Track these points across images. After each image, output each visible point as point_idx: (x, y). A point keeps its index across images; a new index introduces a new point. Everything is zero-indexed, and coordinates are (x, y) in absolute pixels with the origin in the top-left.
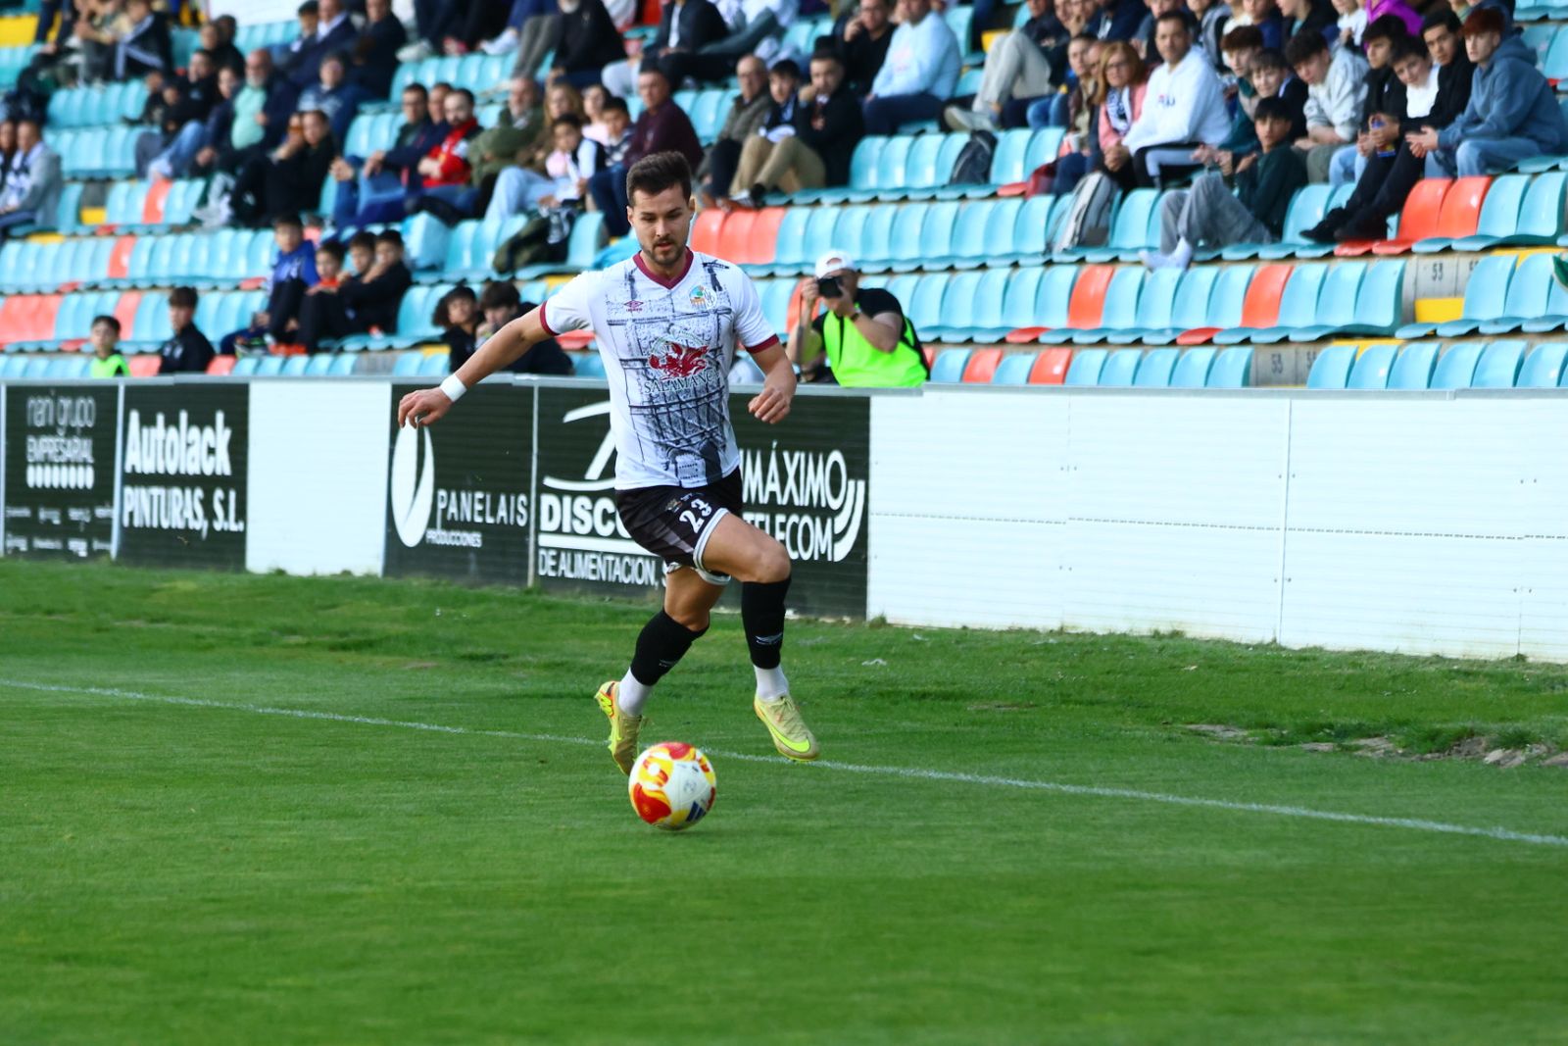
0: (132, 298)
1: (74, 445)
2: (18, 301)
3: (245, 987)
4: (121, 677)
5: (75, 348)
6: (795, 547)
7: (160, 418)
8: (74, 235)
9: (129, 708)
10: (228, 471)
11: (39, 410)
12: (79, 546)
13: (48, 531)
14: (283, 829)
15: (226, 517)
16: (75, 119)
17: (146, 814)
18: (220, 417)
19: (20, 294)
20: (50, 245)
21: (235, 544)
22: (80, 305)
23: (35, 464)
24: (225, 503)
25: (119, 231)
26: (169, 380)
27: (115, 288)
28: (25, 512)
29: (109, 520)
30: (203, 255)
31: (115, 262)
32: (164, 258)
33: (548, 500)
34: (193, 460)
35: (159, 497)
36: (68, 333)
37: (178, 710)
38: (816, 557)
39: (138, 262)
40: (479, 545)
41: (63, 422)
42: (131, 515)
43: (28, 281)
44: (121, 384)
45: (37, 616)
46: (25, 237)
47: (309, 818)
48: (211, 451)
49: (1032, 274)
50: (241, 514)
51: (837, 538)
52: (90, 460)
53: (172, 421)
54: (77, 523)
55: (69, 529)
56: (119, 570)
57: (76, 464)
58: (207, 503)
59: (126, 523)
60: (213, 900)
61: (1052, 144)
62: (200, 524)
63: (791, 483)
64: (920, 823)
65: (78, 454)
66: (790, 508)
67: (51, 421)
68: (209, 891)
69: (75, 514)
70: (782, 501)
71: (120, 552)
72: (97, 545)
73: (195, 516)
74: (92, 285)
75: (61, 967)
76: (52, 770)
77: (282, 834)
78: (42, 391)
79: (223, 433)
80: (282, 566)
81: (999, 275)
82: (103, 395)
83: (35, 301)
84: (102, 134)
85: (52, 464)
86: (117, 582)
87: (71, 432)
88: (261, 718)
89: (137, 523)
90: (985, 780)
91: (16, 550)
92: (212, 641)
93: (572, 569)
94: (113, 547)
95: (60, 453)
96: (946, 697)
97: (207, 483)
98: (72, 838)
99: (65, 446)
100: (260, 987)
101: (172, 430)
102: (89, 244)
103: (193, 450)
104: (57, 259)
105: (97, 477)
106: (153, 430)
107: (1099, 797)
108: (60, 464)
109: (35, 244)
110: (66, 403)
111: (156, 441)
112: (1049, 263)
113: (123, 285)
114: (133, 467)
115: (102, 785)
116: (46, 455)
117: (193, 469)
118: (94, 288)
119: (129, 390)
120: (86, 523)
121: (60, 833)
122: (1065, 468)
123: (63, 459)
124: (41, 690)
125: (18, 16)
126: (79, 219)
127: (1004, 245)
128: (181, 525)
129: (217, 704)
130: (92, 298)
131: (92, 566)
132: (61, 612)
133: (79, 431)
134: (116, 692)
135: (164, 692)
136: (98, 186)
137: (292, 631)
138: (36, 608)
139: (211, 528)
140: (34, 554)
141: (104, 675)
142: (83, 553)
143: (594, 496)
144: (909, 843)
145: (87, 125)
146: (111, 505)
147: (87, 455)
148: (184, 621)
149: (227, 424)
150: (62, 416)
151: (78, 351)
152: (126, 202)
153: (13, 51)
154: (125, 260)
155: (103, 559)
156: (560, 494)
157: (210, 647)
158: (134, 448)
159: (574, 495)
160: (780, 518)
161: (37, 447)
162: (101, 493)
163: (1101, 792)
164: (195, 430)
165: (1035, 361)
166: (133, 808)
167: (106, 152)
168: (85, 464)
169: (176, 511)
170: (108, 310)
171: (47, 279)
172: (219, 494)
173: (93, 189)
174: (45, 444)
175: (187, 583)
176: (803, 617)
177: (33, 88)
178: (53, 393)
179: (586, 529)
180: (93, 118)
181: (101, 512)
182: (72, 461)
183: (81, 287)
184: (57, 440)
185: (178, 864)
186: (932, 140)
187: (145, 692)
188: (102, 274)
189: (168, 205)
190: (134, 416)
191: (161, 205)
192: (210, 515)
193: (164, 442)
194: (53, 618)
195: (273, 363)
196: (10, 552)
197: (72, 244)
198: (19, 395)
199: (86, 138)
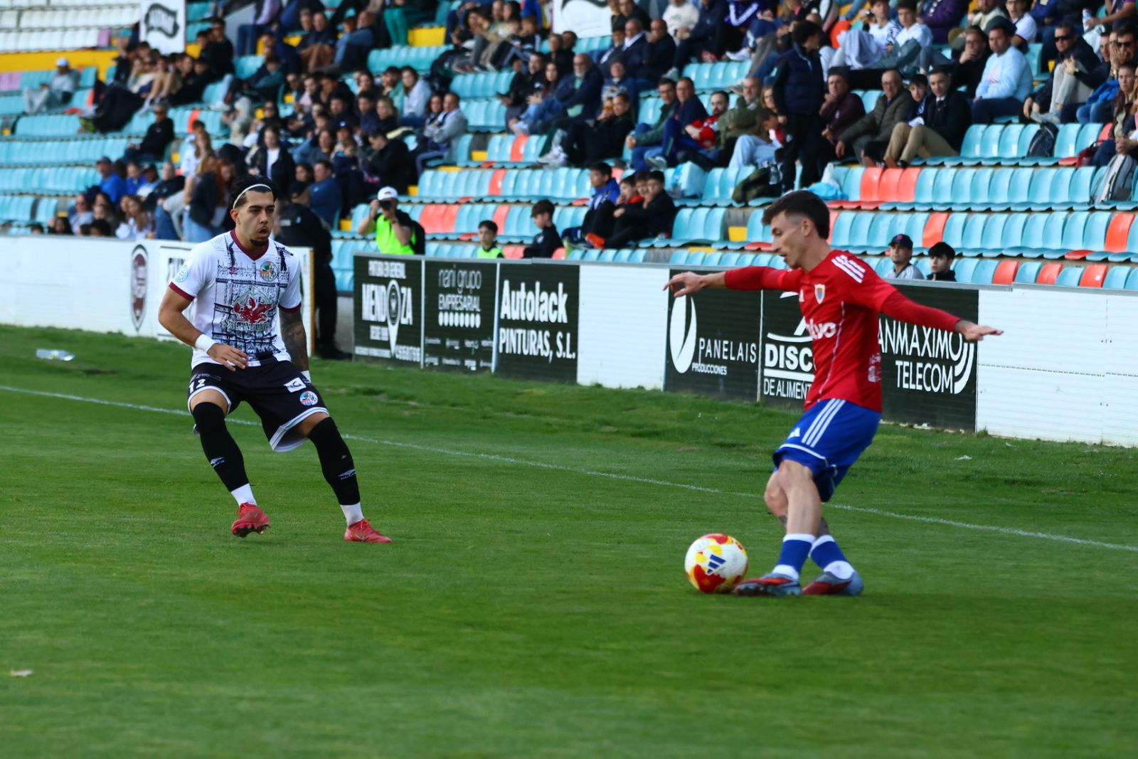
0: (504, 209)
1: (468, 300)
2: (433, 207)
3: (586, 648)
4: (499, 448)
5: (467, 239)
6: (929, 384)
7: (523, 285)
8: (467, 167)
9: (506, 468)
10: (565, 321)
11: (446, 277)
12: (471, 364)
13: (451, 353)
14: (605, 549)
15: (564, 349)
16: (467, 94)
17: (519, 535)
18: (561, 286)
19: (433, 203)
20: (453, 172)
21: (570, 366)
22: (471, 212)
23: (444, 311)
24: (564, 341)
25: (495, 165)
26: (528, 261)
27: (493, 202)
28: (437, 341)
29: (490, 348)
30: (549, 183)
31: (493, 184)
32: (524, 184)
33: (769, 347)
34: (544, 312)
35: (522, 335)
36: (464, 229)
37: (537, 470)
38: (943, 391)
39: (507, 186)
40: (725, 374)
41: (461, 285)
42: (504, 345)
43: (438, 195)
44: (499, 262)
45: (446, 407)
46: (436, 168)
47: (623, 542)
48: (555, 308)
49: (1081, 217)
50: (574, 348)
51: (956, 379)
52: (478, 310)
53: (530, 288)
54: (470, 349)
55: (465, 353)
56: (496, 379)
57: (470, 313)
58: (552, 340)
59: (501, 350)
60: (563, 592)
61: (1093, 133)
62: (547, 353)
63: (927, 343)
64: (1014, 563)
65: (471, 305)
66: (926, 359)
67: (454, 285)
68: (561, 586)
69: (468, 344)
70: (921, 354)
71: (497, 369)
72: (482, 364)
73: (545, 348)
74: (478, 199)
75: (469, 630)
76: (458, 504)
77: (606, 552)
78: (448, 265)
79: (563, 296)
80: (600, 382)
81: (1060, 216)
82: (487, 269)
83: (444, 207)
84: (485, 103)
85: (454, 312)
86: (495, 388)
88: (589, 477)
89: (507, 351)
90: (1055, 538)
91: (431, 364)
92: (555, 427)
93: (785, 392)
94: (493, 365)
95: (459, 305)
96: (1028, 483)
97: (552, 327)
98: (473, 548)
99: (462, 300)
100: (596, 649)
101: (531, 293)
102: (478, 173)
103: (543, 306)
104: (457, 181)
105: (483, 321)
106: (518, 293)
107: (1129, 552)
108: (459, 312)
109: (443, 172)
110: (463, 273)
111: (520, 300)
112: (1093, 210)
113: (498, 200)
114: (506, 315)
115: (491, 516)
116: (451, 305)
117: (544, 318)
118: (480, 201)
119: (503, 266)
120: (475, 349)
121: (465, 545)
122: (1104, 341)
123: (461, 309)
124: (450, 454)
125: (432, 27)
126: (470, 158)
127: (1063, 197)
128: (536, 353)
129: (561, 467)
130: (479, 208)
131: (479, 377)
132: (461, 405)
133: (471, 292)
134: (497, 457)
135: (528, 459)
136: (482, 137)
137: (608, 424)
138: (444, 402)
139: (554, 355)
140: (442, 367)
141: (490, 446)
142: (474, 369)
143: (800, 346)
144: (1008, 576)
145: (475, 98)
146: (492, 339)
147: (476, 307)
148: (539, 414)
149: (564, 291)
150: (460, 282)
151: (470, 241)
152: (500, 147)
153: (429, 49)
154: (499, 184)
155: (487, 372)
156: (777, 344)
157: (555, 431)
158: (506, 304)
159: (787, 344)
160: (919, 365)
161: (446, 301)
162: (485, 330)
163: (1130, 549)
164: (545, 294)
165: (1083, 271)
166: (510, 531)
167: (487, 117)
168: (475, 312)
169: (532, 344)
170: (489, 217)
171: (450, 194)
172: (560, 335)
173: (479, 138)
174: (450, 299)
175: (540, 390)
176: (934, 428)
177: (441, 73)
178: (455, 266)
179: (794, 367)
180: (479, 93)
181: (485, 343)
182: (467, 310)
183: (472, 200)
184: (458, 296)
185: (540, 568)
186: (1016, 129)
187: (516, 457)
188: (485, 192)
189: (527, 148)
190: (506, 283)
191: (522, 150)
192: (554, 347)
193: (525, 300)
194: (455, 408)
195: (594, 253)
196: (427, 366)
197: (466, 173)
198: (434, 267)
199: (474, 105)
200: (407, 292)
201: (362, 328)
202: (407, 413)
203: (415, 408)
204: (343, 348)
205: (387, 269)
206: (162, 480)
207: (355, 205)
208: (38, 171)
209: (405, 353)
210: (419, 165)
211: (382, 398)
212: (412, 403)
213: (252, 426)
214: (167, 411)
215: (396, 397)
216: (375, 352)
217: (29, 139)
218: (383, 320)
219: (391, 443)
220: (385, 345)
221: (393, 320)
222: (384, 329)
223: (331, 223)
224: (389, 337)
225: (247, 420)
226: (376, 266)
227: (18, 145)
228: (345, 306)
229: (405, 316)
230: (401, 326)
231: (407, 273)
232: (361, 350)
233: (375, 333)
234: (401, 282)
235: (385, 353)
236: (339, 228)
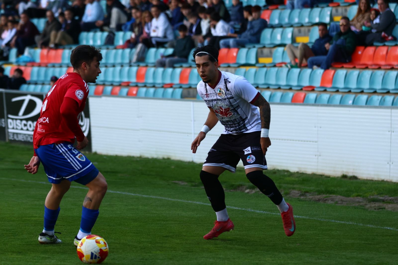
33: (10, 121)
49: (126, 68)
64: (109, 203)
81: (118, 68)
90: (124, 193)
93: (17, 138)
96: (113, 172)
107: (152, 198)
112: (130, 66)
127: (119, 61)
143: (21, 120)
144: (106, 208)
156: (13, 119)
159: (16, 119)
163: (152, 197)
165: (128, 90)
186: (99, 34)
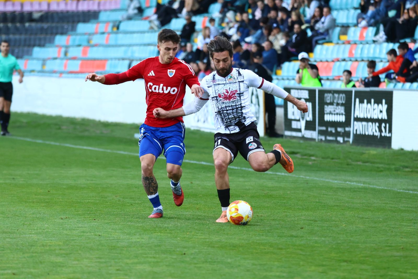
0: (356, 64)
1: (339, 108)
2: (321, 64)
3: (401, 272)
4: (355, 179)
5: (337, 79)
7: (365, 101)
8: (338, 43)
9: (359, 188)
10: (386, 118)
11: (328, 97)
12: (340, 139)
13: (331, 134)
14: (408, 226)
15: (386, 132)
16: (338, 7)
17: (367, 220)
18: (384, 101)
19: (321, 61)
20: (330, 46)
21: (389, 140)
22: (340, 65)
23: (327, 114)
24: (385, 128)
25: (352, 42)
26: (368, 89)
27: (351, 60)
28: (324, 128)
29: (350, 131)
30: (378, 51)
31: (350, 52)
32: (366, 51)
34: (375, 114)
35: (365, 125)
36: (336, 74)
37: (374, 190)
39: (357, 53)
41: (335, 101)
42: (356, 130)
43: (324, 57)
44: (354, 90)
45: (329, 160)
46: (322, 44)
47: (416, 223)
48: (381, 112)
50: (390, 131)
52: (344, 113)
53: (369, 102)
54: (340, 132)
55: (337, 134)
56: (353, 147)
57: (340, 114)
58: (380, 127)
59: (355, 132)
60: (389, 246)
62: (377, 134)
65: (340, 111)
67: (332, 101)
68: (388, 243)
69: (339, 129)
71: (353, 142)
72: (346, 139)
73: (376, 131)
74: (343, 59)
75: (345, 264)
76: (337, 206)
77: (408, 227)
78: (329, 92)
79: (385, 105)
80: (403, 147)
82: (348, 94)
83: (326, 64)
84: (346, 12)
85: (332, 114)
86: (352, 151)
87: (338, 104)
88: (399, 193)
89: (358, 133)
91: (321, 140)
92: (382, 169)
94: (351, 140)
95: (334, 111)
97: (380, 121)
98: (345, 226)
99: (336, 108)
100: (406, 273)
101: (369, 105)
102: (343, 46)
103: (376, 111)
104: (332, 51)
105: (346, 119)
106: (363, 104)
108: (335, 114)
109: (326, 46)
110: (336, 95)
111: (364, 108)
113: (353, 59)
114: (357, 116)
115: (353, 211)
116: (330, 111)
117: (375, 117)
119: (356, 92)
120: (343, 132)
121: (342, 224)
123: (336, 112)
124: (332, 182)
126: (339, 39)
128: (371, 134)
129: (385, 188)
130: (343, 63)
131: (345, 145)
132: (337, 159)
133: (340, 104)
134: (355, 183)
135: (369, 184)
136: (345, 28)
137: (407, 167)
138: (328, 157)
139: (381, 135)
140: (327, 141)
141: (351, 178)
142: (342, 141)
145: (341, 9)
146: (350, 127)
147: (343, 111)
148: (374, 163)
149: (386, 103)
151: (339, 80)
152: (354, 34)
154: (354, 52)
155: (348, 143)
157: (381, 171)
158: (357, 110)
162: (347, 123)
164: (376, 105)
166: (363, 218)
167: (348, 18)
168: (342, 114)
169: (370, 130)
171: (330, 58)
172: (383, 125)
173: (343, 29)
174: (330, 108)
175: (373, 151)
178: (332, 92)
180: (343, 7)
181: (347, 129)
182: (338, 113)
183: (340, 60)
184: (334, 107)
185: (377, 235)
187: (364, 183)
188: (346, 56)
189: (367, 35)
190: (357, 100)
191: (365, 34)
192: (381, 131)
193: (367, 108)
194: (333, 160)
195: (400, 85)
196: (319, 140)
197: (337, 46)
198: (322, 92)
199: (341, 13)
200: (309, 105)
201: (288, 123)
202: (310, 163)
203: (314, 160)
204: (279, 132)
205: (300, 94)
206: (197, 195)
207: (283, 62)
208: (131, 48)
209: (309, 134)
210: (314, 43)
211: (298, 156)
212: (313, 158)
213: (237, 169)
214: (198, 163)
215: (305, 155)
216: (294, 134)
217: (126, 32)
218: (298, 118)
219: (304, 177)
220: (299, 130)
221: (303, 118)
222: (298, 123)
223: (272, 70)
224: (301, 127)
225: (235, 166)
226: (294, 93)
227: (120, 36)
228: (279, 112)
229: (309, 116)
230: (307, 122)
231: (309, 96)
232: (287, 133)
233: (294, 125)
234: (306, 100)
235: (299, 134)
236: (276, 74)
